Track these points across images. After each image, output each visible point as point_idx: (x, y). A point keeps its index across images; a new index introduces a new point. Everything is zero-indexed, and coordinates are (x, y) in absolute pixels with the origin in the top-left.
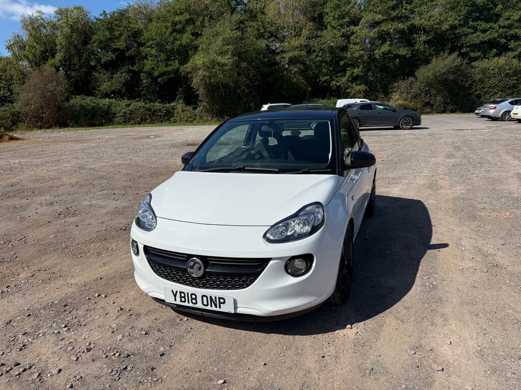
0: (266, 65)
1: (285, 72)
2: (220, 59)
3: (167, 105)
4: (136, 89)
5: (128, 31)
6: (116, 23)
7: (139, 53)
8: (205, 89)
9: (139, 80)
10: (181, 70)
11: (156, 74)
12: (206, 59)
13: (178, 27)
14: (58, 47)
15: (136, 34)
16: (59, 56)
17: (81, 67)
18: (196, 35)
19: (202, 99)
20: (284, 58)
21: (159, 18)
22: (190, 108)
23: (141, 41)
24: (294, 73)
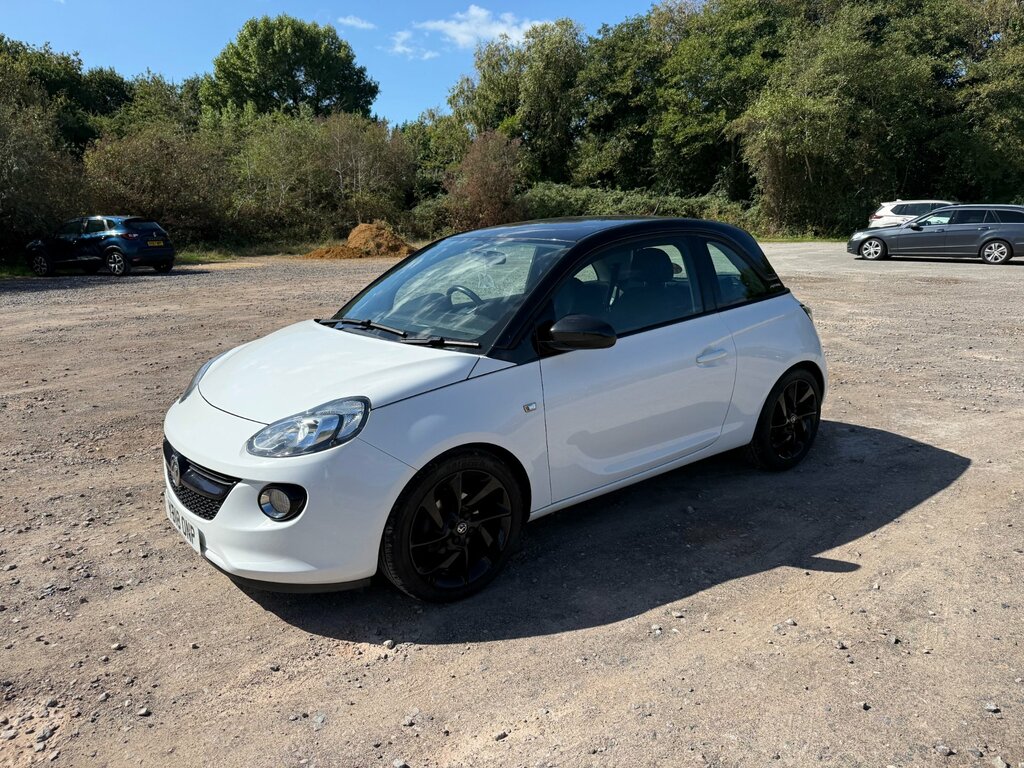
0: (930, 111)
1: (976, 128)
2: (809, 104)
3: (693, 200)
4: (642, 169)
5: (639, 59)
6: (621, 44)
7: (654, 99)
8: (771, 167)
9: (650, 152)
10: (724, 131)
11: (680, 138)
12: (778, 107)
13: (737, 43)
14: (522, 96)
15: (654, 63)
16: (521, 112)
17: (554, 131)
18: (772, 56)
19: (761, 187)
20: (978, 94)
21: (702, 29)
22: (736, 206)
23: (661, 75)
24: (1002, 130)
